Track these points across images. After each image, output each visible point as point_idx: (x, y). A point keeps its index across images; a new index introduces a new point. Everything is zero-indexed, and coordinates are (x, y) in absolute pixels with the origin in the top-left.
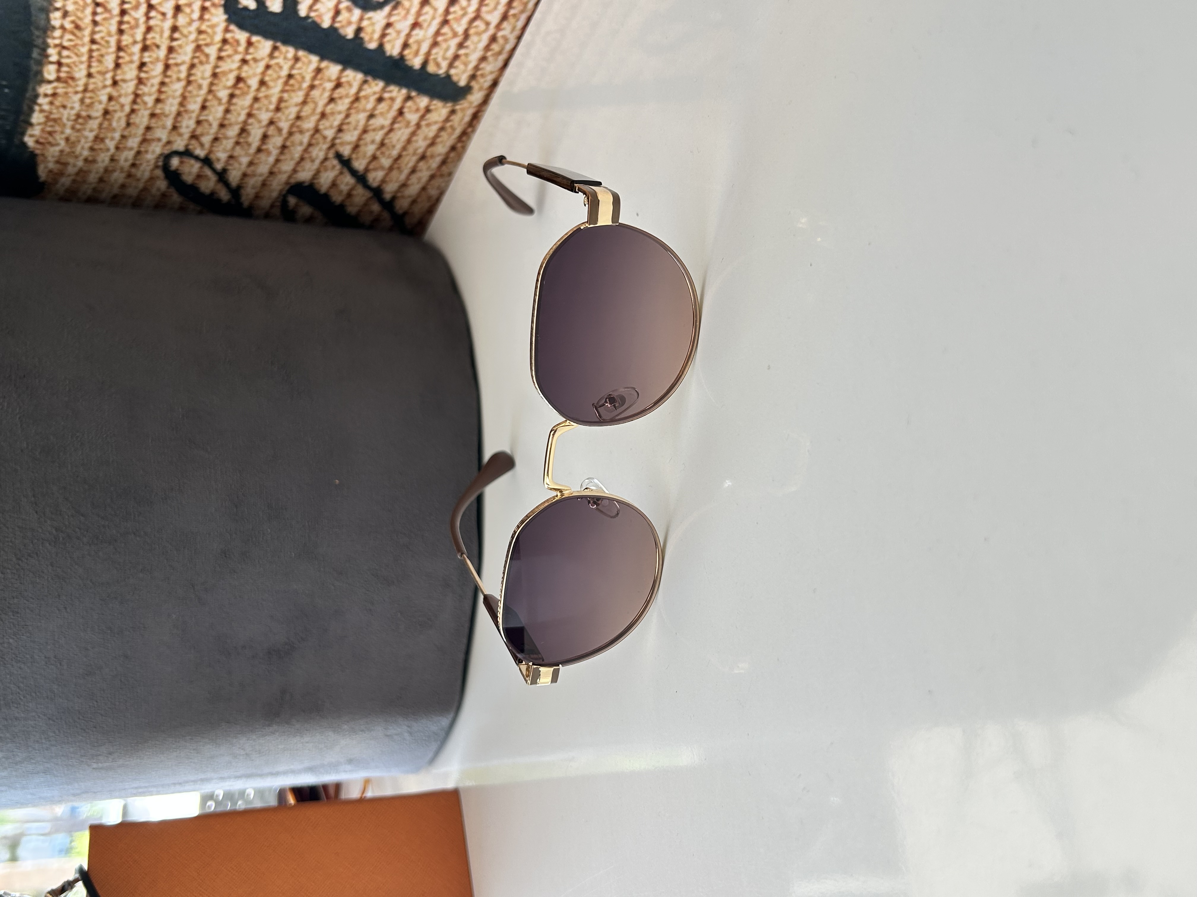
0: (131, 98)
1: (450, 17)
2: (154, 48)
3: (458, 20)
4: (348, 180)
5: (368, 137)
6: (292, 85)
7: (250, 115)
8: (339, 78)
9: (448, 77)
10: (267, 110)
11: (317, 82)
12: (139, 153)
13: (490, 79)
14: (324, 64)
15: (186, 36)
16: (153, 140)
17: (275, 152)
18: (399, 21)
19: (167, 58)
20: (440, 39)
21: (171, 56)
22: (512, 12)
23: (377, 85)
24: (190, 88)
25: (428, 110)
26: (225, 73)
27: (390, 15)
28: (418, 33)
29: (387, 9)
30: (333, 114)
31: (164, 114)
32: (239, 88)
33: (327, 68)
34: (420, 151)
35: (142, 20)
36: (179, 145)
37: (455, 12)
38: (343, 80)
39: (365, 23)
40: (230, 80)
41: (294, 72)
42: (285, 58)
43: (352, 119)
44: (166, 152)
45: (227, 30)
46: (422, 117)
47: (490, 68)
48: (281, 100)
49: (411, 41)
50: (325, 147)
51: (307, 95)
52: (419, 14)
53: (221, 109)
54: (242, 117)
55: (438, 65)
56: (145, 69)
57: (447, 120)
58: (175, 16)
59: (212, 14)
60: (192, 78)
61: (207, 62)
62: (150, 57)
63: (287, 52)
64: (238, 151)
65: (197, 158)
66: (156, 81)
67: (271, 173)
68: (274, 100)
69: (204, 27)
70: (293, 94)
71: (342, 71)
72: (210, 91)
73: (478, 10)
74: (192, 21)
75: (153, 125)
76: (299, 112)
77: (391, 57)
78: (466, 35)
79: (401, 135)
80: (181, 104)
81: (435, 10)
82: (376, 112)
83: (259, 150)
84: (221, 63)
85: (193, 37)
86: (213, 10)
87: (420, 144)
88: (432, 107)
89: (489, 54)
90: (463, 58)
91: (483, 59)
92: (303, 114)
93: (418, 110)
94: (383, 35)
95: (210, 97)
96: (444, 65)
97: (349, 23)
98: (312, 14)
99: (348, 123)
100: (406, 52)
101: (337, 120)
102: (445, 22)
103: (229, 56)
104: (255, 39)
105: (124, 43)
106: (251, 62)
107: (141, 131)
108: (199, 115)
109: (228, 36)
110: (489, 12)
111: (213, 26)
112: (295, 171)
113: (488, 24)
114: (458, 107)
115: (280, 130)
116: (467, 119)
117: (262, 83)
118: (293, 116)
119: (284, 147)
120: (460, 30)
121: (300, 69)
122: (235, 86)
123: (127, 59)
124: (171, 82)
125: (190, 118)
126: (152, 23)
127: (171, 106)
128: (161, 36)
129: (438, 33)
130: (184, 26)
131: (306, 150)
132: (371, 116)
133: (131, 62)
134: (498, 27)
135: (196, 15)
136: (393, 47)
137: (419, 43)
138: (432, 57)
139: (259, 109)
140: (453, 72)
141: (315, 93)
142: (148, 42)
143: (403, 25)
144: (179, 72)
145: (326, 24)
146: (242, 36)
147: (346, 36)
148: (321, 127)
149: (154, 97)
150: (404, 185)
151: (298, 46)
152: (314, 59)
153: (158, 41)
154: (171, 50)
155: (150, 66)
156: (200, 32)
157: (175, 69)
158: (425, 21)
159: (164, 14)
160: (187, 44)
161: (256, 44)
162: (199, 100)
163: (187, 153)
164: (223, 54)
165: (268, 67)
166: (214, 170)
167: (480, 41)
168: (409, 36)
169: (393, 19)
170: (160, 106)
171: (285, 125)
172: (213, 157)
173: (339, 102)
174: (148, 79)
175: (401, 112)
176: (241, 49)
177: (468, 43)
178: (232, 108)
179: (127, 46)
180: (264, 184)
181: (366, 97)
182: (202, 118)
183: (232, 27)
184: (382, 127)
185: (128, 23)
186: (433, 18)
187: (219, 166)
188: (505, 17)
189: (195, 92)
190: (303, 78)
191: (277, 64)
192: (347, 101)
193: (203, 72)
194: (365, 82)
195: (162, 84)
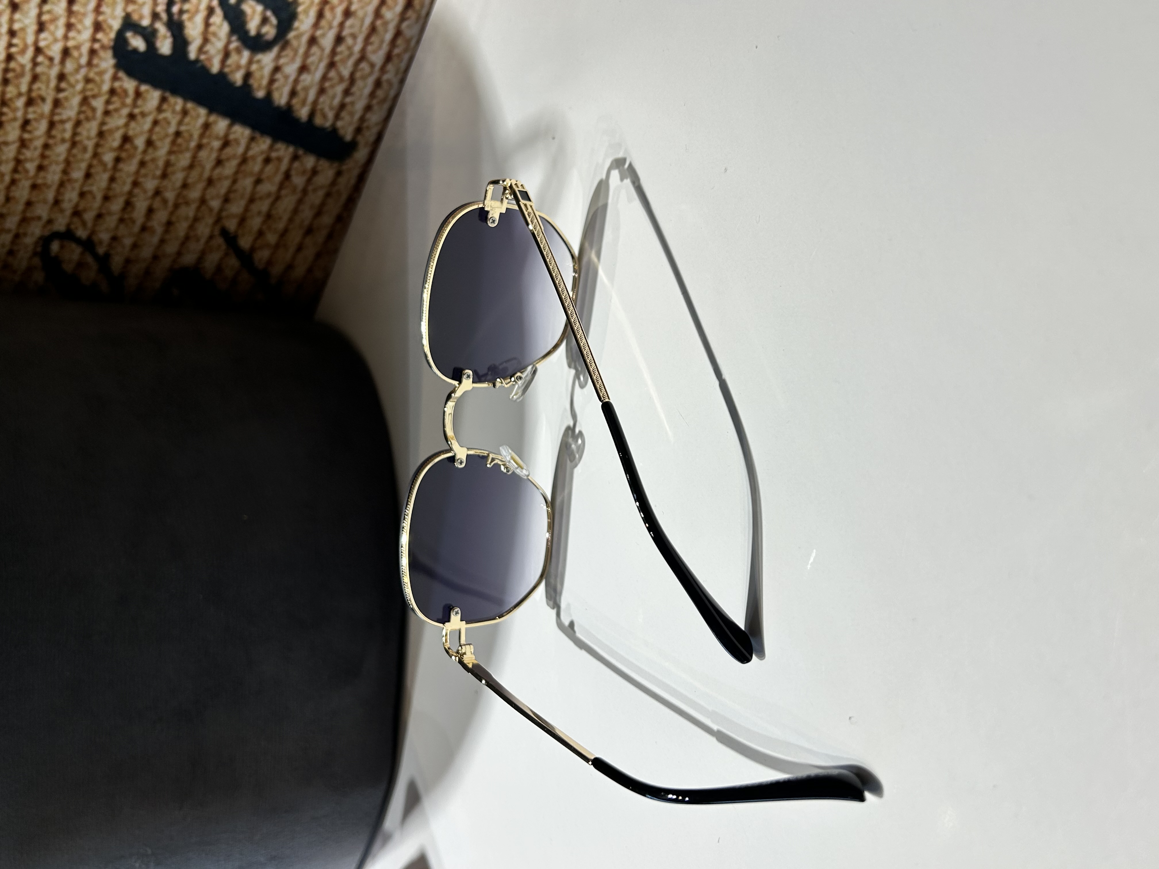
0: (11, 165)
1: (337, 58)
2: (39, 101)
3: (344, 61)
4: (233, 262)
5: (255, 207)
6: (180, 145)
7: (135, 184)
8: (226, 135)
9: (334, 130)
10: (154, 177)
11: (205, 141)
12: (17, 236)
13: (375, 131)
14: (213, 118)
15: (72, 86)
16: (33, 219)
17: (159, 230)
18: (287, 64)
19: (53, 113)
20: (327, 84)
21: (58, 110)
22: (396, 51)
23: (264, 142)
24: (75, 151)
25: (314, 172)
26: (111, 131)
27: (278, 57)
28: (306, 79)
29: (275, 50)
30: (220, 179)
31: (45, 185)
32: (126, 150)
33: (215, 122)
34: (307, 223)
35: (29, 66)
36: (60, 224)
37: (341, 53)
38: (232, 137)
39: (254, 67)
40: (115, 141)
41: (183, 128)
42: (174, 112)
43: (239, 186)
44: (47, 233)
45: (115, 78)
46: (309, 181)
47: (375, 118)
48: (168, 164)
49: (299, 87)
50: (210, 221)
51: (194, 157)
52: (307, 55)
53: (106, 176)
54: (127, 188)
55: (324, 116)
56: (29, 128)
57: (334, 183)
58: (63, 62)
59: (101, 59)
60: (78, 138)
61: (94, 118)
62: (35, 112)
63: (176, 104)
64: (122, 231)
65: (78, 241)
66: (39, 143)
67: (155, 258)
68: (161, 163)
69: (92, 75)
70: (181, 156)
71: (230, 126)
72: (95, 155)
73: (363, 51)
74: (80, 67)
75: (34, 199)
76: (185, 179)
77: (278, 108)
78: (352, 80)
79: (288, 203)
80: (65, 172)
81: (322, 50)
82: (264, 176)
83: (144, 228)
84: (108, 119)
85: (79, 87)
86: (102, 54)
87: (307, 214)
88: (319, 168)
89: (375, 102)
90: (349, 108)
91: (368, 108)
92: (190, 181)
93: (304, 172)
94: (272, 81)
95: (95, 162)
96: (331, 115)
97: (238, 67)
98: (203, 57)
99: (235, 191)
100: (294, 101)
101: (223, 187)
102: (332, 65)
103: (116, 110)
104: (144, 88)
105: (8, 96)
106: (139, 118)
107: (20, 207)
108: (83, 185)
109: (117, 84)
110: (375, 52)
111: (101, 73)
112: (179, 254)
113: (372, 65)
114: (344, 167)
115: (165, 201)
116: (353, 181)
117: (149, 143)
118: (179, 184)
119: (169, 224)
120: (346, 73)
121: (188, 124)
122: (121, 147)
123: (11, 115)
124: (55, 144)
125: (73, 189)
126: (39, 69)
127: (53, 175)
128: (47, 86)
129: (325, 78)
130: (72, 74)
131: (191, 227)
132: (258, 181)
133: (15, 119)
134: (383, 69)
135: (84, 60)
136: (281, 95)
137: (306, 89)
138: (319, 107)
139: (145, 176)
140: (339, 124)
141: (203, 154)
142: (34, 94)
143: (291, 69)
144: (64, 130)
145: (215, 68)
146: (129, 84)
147: (235, 83)
148: (208, 197)
149: (36, 163)
150: (290, 267)
151: (187, 96)
152: (202, 112)
153: (43, 93)
154: (57, 103)
155: (34, 124)
156: (88, 80)
157: (59, 127)
158: (312, 63)
159: (51, 59)
160: (74, 95)
161: (145, 95)
162: (84, 165)
163: (68, 235)
164: (111, 107)
165: (155, 123)
166: (95, 255)
167: (365, 87)
168: (296, 81)
169: (282, 61)
170: (42, 174)
171: (170, 195)
172: (95, 238)
173: (227, 164)
174: (31, 140)
175: (287, 176)
176: (129, 101)
177: (354, 89)
178: (118, 175)
179: (11, 99)
180: (148, 272)
181: (254, 158)
182: (86, 189)
183: (121, 74)
184: (269, 195)
185: (14, 70)
186: (320, 60)
187: (101, 250)
188: (389, 58)
189: (79, 156)
190: (191, 136)
191: (165, 119)
192: (234, 163)
193: (89, 130)
194: (252, 139)
195: (46, 146)
